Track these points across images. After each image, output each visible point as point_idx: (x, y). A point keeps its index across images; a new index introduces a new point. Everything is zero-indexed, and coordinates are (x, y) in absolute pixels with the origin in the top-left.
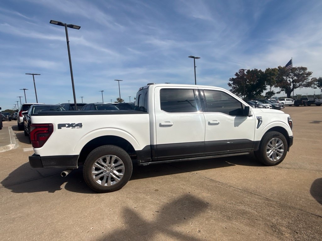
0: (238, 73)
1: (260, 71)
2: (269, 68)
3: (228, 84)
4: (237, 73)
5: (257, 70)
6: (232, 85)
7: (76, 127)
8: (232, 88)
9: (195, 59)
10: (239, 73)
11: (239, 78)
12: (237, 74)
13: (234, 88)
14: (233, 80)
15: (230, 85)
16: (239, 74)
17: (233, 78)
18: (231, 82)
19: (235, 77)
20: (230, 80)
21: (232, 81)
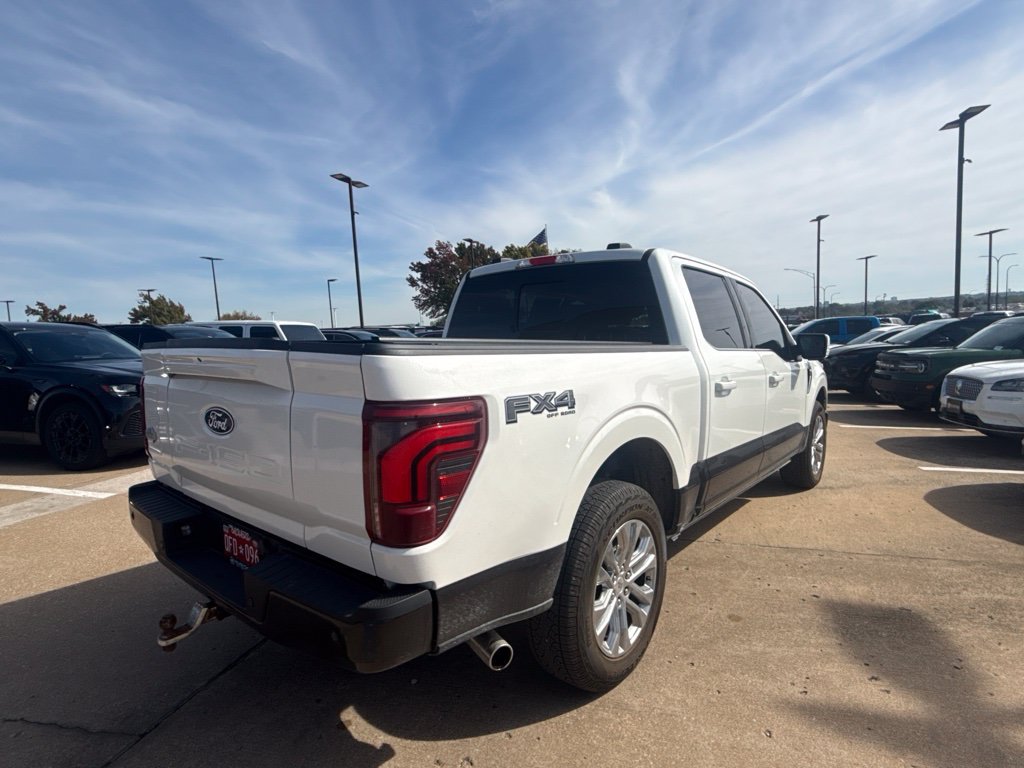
0: (434, 247)
1: (491, 249)
2: (513, 246)
3: (407, 279)
4: (431, 250)
5: (483, 246)
6: (420, 283)
7: (561, 410)
8: (418, 293)
9: (354, 188)
10: (437, 249)
11: (438, 265)
12: (430, 253)
13: (425, 292)
14: (419, 267)
15: (412, 282)
16: (437, 253)
17: (419, 263)
18: (417, 275)
19: (426, 261)
20: (413, 269)
21: (417, 271)
